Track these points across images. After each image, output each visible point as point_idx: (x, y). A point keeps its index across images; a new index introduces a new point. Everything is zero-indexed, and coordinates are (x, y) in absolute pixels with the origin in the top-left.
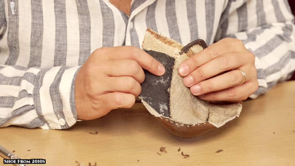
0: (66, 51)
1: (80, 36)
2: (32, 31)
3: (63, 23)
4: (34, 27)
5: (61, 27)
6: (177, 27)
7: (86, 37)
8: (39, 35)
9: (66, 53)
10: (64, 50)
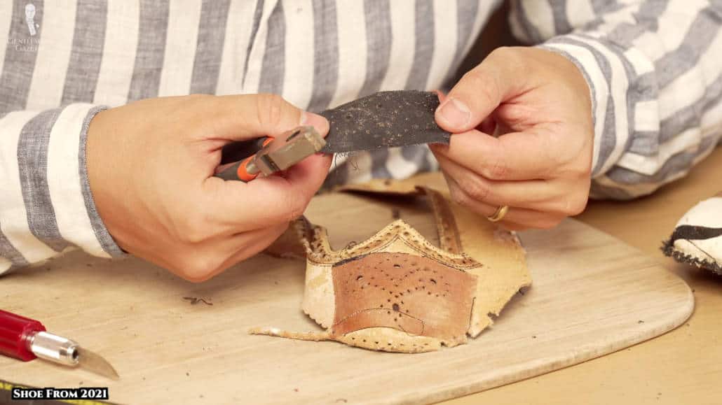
9: (97, 77)
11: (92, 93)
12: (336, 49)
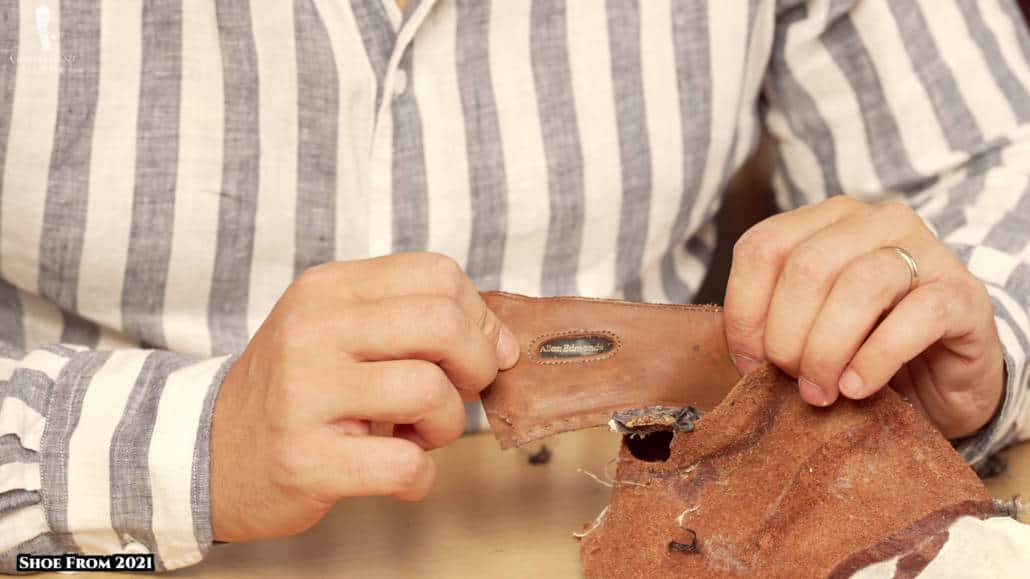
0: (176, 160)
1: (226, 110)
2: (59, 106)
3: (170, 63)
4: (69, 89)
5: (160, 78)
6: (570, 103)
7: (248, 113)
8: (84, 116)
10: (168, 160)
11: (173, 190)
12: (501, 166)
